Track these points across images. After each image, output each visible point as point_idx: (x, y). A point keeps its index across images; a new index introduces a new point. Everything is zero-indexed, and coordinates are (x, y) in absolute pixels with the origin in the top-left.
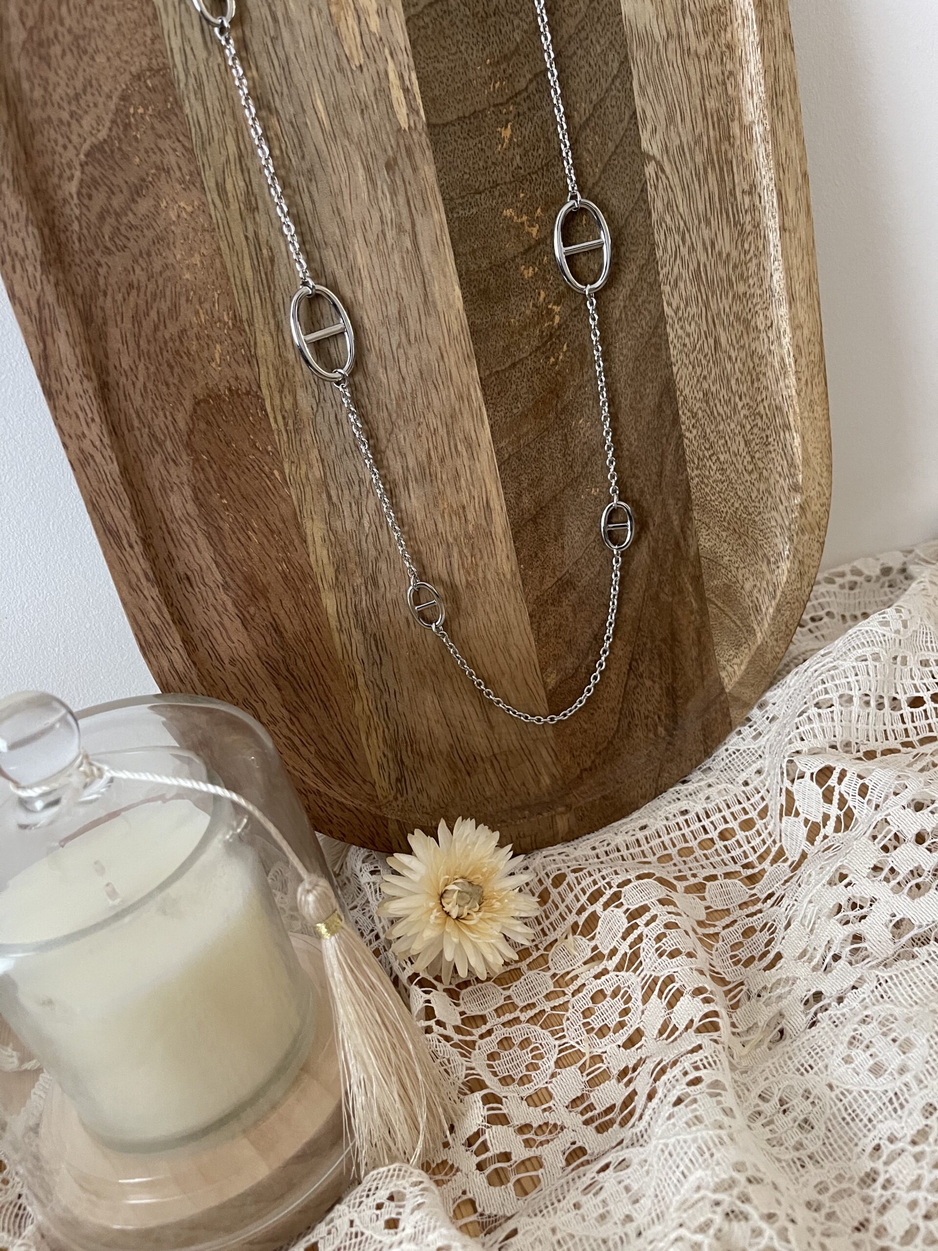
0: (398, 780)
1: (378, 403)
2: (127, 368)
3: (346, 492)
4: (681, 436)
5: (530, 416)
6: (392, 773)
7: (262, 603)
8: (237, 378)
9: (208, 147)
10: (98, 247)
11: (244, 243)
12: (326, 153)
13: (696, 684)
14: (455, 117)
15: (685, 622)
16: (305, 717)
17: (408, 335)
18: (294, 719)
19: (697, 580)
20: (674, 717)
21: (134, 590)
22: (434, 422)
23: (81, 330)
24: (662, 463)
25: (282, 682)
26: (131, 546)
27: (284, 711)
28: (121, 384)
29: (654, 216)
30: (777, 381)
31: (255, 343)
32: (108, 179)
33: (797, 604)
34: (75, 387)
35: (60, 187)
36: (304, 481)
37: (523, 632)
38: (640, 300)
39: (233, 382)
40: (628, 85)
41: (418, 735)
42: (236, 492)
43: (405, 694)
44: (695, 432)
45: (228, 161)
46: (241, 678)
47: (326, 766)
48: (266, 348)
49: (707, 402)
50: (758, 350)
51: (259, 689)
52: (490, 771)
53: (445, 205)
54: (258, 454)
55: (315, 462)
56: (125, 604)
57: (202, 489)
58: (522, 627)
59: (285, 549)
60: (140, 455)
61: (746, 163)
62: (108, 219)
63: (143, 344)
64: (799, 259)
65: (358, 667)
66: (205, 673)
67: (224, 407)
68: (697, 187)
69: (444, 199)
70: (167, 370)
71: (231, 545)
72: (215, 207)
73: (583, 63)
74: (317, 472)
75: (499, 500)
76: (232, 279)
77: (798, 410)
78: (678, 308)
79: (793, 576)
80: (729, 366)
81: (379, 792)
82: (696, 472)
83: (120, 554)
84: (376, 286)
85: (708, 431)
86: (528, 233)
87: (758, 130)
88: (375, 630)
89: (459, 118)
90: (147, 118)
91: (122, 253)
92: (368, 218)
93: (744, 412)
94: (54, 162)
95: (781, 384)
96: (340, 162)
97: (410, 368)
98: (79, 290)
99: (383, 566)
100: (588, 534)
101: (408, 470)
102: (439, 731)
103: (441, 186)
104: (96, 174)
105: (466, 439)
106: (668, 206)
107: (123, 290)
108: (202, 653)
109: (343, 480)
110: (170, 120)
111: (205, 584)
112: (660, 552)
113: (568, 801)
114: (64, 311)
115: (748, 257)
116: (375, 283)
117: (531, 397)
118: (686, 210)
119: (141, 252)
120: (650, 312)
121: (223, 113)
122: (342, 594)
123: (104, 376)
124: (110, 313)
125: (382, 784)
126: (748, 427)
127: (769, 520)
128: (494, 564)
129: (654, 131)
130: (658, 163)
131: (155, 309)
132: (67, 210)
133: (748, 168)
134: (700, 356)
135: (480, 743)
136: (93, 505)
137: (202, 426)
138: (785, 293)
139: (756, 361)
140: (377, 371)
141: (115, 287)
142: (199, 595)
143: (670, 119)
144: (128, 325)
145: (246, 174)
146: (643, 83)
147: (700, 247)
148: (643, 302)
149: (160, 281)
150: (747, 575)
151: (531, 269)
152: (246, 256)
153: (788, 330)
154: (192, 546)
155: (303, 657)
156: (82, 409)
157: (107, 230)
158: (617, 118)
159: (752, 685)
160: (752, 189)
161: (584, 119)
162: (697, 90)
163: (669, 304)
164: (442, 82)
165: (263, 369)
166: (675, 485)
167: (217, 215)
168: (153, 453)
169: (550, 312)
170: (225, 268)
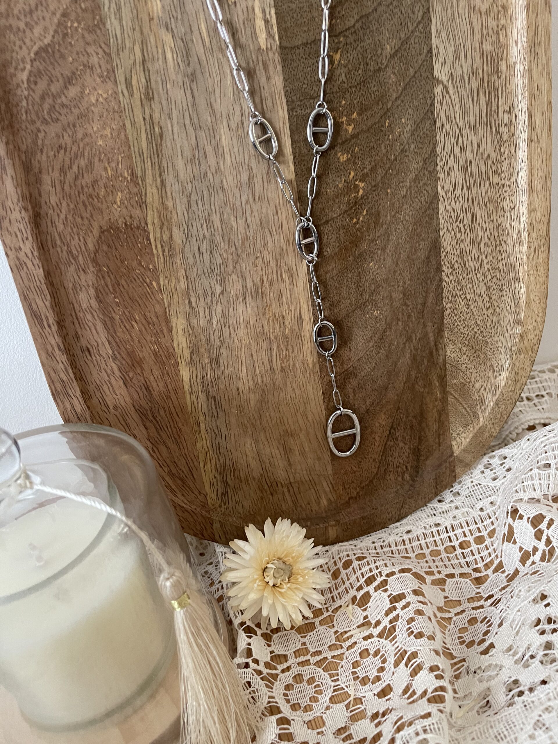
0: (223, 494)
1: (229, 241)
2: (55, 205)
3: (202, 300)
4: (441, 280)
5: (335, 258)
6: (219, 489)
7: (139, 371)
8: (131, 217)
9: (121, 53)
10: (39, 118)
11: (142, 123)
12: (205, 62)
13: (434, 448)
14: (300, 43)
15: (431, 406)
16: (163, 449)
17: (254, 196)
18: (155, 449)
19: (442, 378)
20: (417, 469)
21: (49, 356)
22: (267, 257)
23: (23, 176)
24: (426, 298)
25: (148, 424)
26: (49, 326)
27: (148, 442)
28: (49, 215)
29: (438, 124)
30: (514, 247)
31: (146, 194)
32: (49, 71)
33: (510, 401)
34: (16, 215)
35: (15, 75)
36: (173, 291)
37: (317, 403)
38: (421, 184)
39: (128, 218)
40: (428, 29)
41: (239, 466)
42: (126, 295)
43: (233, 438)
44: (451, 278)
45: (135, 63)
46: (121, 419)
47: (174, 481)
48: (153, 197)
49: (462, 258)
50: (503, 224)
51: (132, 427)
52: (286, 494)
53: (288, 105)
54: (142, 270)
55: (182, 278)
56: (43, 365)
57: (102, 290)
58: (317, 400)
59: (156, 335)
60: (60, 264)
61: (508, 91)
62: (47, 99)
63: (67, 187)
64: (540, 162)
65: (202, 418)
66: (96, 414)
67: (121, 236)
68: (471, 106)
69: (287, 101)
70: (82, 208)
71: (120, 330)
72: (123, 95)
73: (396, 10)
74: (183, 285)
75: (309, 313)
76: (132, 148)
77: (526, 269)
78: (448, 191)
79: (510, 382)
80: (480, 234)
81: (209, 501)
82: (449, 305)
83: (41, 331)
84: (233, 160)
85: (461, 277)
86: (346, 129)
87: (519, 69)
88: (215, 394)
89: (303, 44)
90: (80, 30)
91: (55, 124)
92: (231, 111)
93: (488, 266)
94: (12, 57)
95: (517, 249)
96: (214, 69)
97: (253, 218)
98: (24, 148)
99: (224, 351)
100: (369, 341)
101: (247, 289)
102: (254, 464)
103: (286, 92)
104: (41, 68)
105: (289, 271)
106: (449, 117)
107: (55, 149)
108: (95, 401)
109: (200, 292)
110: (96, 32)
111: (100, 355)
112: (418, 358)
113: (338, 518)
114: (11, 162)
115: (503, 158)
116: (233, 157)
117: (338, 245)
118: (462, 121)
119: (69, 124)
120: (428, 192)
121: (134, 29)
122: (194, 369)
123: (37, 209)
124: (44, 165)
125: (212, 496)
126: (489, 277)
127: (497, 342)
128: (301, 356)
129: (444, 63)
130: (444, 86)
131: (76, 165)
132: (19, 92)
133: (509, 95)
134: (461, 225)
135: (281, 475)
136: (25, 297)
137: (105, 248)
138: (526, 186)
139: (501, 232)
140: (230, 219)
141: (50, 147)
142: (95, 362)
143: (456, 56)
144: (56, 174)
145: (147, 74)
146: (439, 28)
147: (469, 148)
148: (424, 184)
149: (81, 145)
150: (478, 378)
151: (346, 155)
152: (143, 132)
153: (526, 212)
154: (93, 328)
155: (164, 408)
156: (20, 231)
157: (46, 106)
158: (418, 52)
159: (473, 453)
160: (510, 110)
161: (394, 51)
162: (478, 36)
163: (442, 187)
164: (293, 17)
165: (150, 213)
166: (433, 313)
167: (124, 101)
168: (70, 264)
169: (356, 187)
170: (127, 139)
